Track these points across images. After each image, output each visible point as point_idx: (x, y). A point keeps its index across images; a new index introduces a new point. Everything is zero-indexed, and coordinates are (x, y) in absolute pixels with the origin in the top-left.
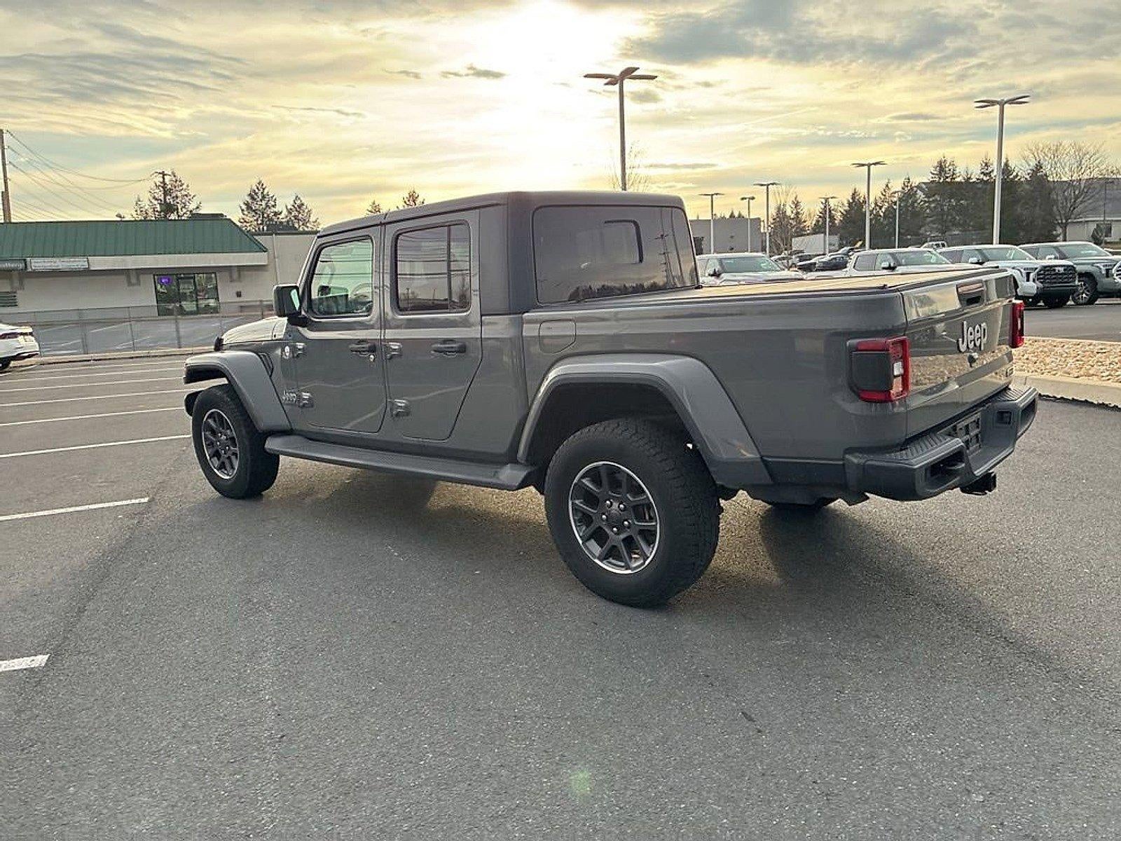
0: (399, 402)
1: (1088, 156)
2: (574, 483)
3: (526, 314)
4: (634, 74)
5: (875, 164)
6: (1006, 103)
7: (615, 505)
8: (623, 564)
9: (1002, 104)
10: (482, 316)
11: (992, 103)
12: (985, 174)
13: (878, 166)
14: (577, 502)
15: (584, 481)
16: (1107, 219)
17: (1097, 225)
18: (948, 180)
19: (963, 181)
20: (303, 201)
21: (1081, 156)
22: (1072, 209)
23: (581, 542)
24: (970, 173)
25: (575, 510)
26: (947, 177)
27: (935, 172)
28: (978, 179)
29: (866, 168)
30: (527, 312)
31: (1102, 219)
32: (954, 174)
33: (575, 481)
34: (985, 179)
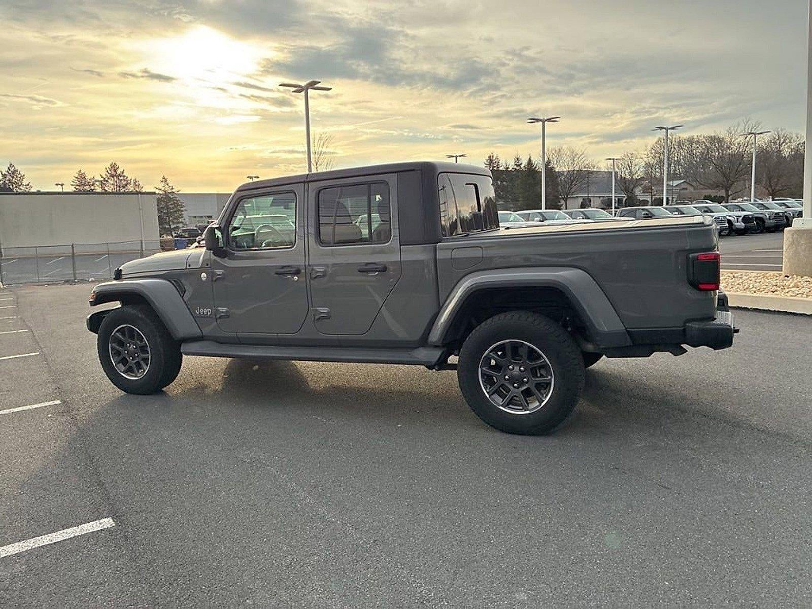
0: (321, 310)
1: (578, 156)
2: (484, 355)
3: (439, 244)
4: (316, 86)
5: (460, 156)
6: (546, 120)
7: (517, 368)
8: (521, 408)
9: (543, 121)
10: (401, 245)
11: (538, 120)
12: (517, 166)
13: (462, 157)
14: (484, 369)
15: (491, 354)
16: (589, 195)
17: (584, 199)
18: (495, 168)
19: (504, 169)
20: (16, 169)
21: (573, 156)
22: (570, 189)
23: (488, 396)
24: (508, 165)
25: (483, 375)
26: (495, 167)
27: (487, 163)
28: (513, 168)
29: (455, 158)
30: (440, 242)
31: (586, 195)
32: (498, 165)
33: (485, 354)
34: (518, 168)
